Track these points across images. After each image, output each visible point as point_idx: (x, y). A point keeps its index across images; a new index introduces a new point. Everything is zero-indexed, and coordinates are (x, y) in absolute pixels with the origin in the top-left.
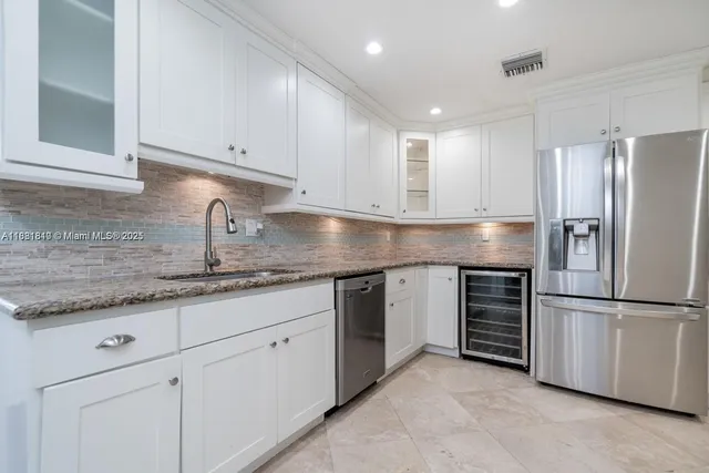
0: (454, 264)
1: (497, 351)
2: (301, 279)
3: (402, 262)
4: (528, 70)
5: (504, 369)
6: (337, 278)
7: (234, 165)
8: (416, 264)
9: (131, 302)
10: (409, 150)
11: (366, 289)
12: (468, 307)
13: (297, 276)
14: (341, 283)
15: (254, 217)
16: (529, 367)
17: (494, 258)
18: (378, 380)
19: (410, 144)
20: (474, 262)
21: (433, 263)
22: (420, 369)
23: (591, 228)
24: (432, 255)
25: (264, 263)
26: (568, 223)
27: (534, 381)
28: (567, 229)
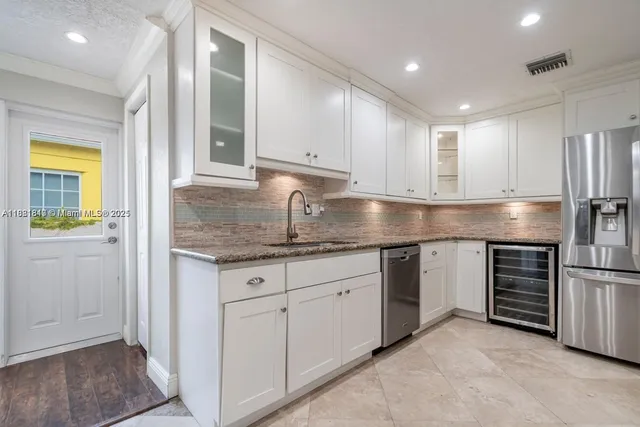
0: (482, 239)
1: (524, 317)
2: (358, 248)
3: (434, 237)
4: (553, 68)
5: (531, 334)
6: (383, 248)
7: (309, 166)
8: (447, 239)
9: (264, 257)
10: (439, 141)
11: (404, 258)
12: (495, 278)
13: (355, 246)
14: (386, 252)
15: (318, 202)
16: (556, 333)
17: (522, 234)
18: (414, 333)
19: (440, 136)
20: (502, 238)
21: (462, 239)
22: (450, 328)
23: (619, 207)
24: (461, 231)
25: (325, 237)
26: (594, 203)
27: (561, 345)
28: (595, 209)
